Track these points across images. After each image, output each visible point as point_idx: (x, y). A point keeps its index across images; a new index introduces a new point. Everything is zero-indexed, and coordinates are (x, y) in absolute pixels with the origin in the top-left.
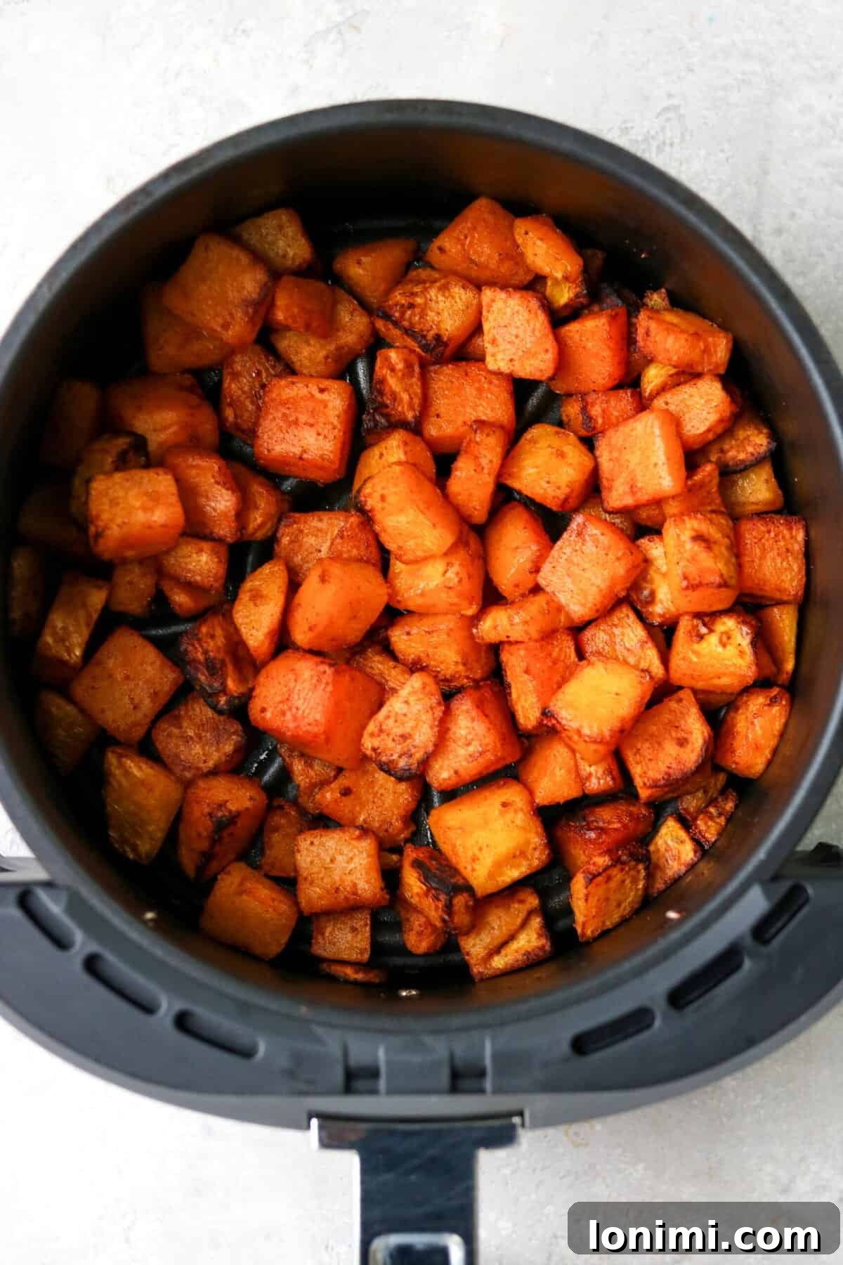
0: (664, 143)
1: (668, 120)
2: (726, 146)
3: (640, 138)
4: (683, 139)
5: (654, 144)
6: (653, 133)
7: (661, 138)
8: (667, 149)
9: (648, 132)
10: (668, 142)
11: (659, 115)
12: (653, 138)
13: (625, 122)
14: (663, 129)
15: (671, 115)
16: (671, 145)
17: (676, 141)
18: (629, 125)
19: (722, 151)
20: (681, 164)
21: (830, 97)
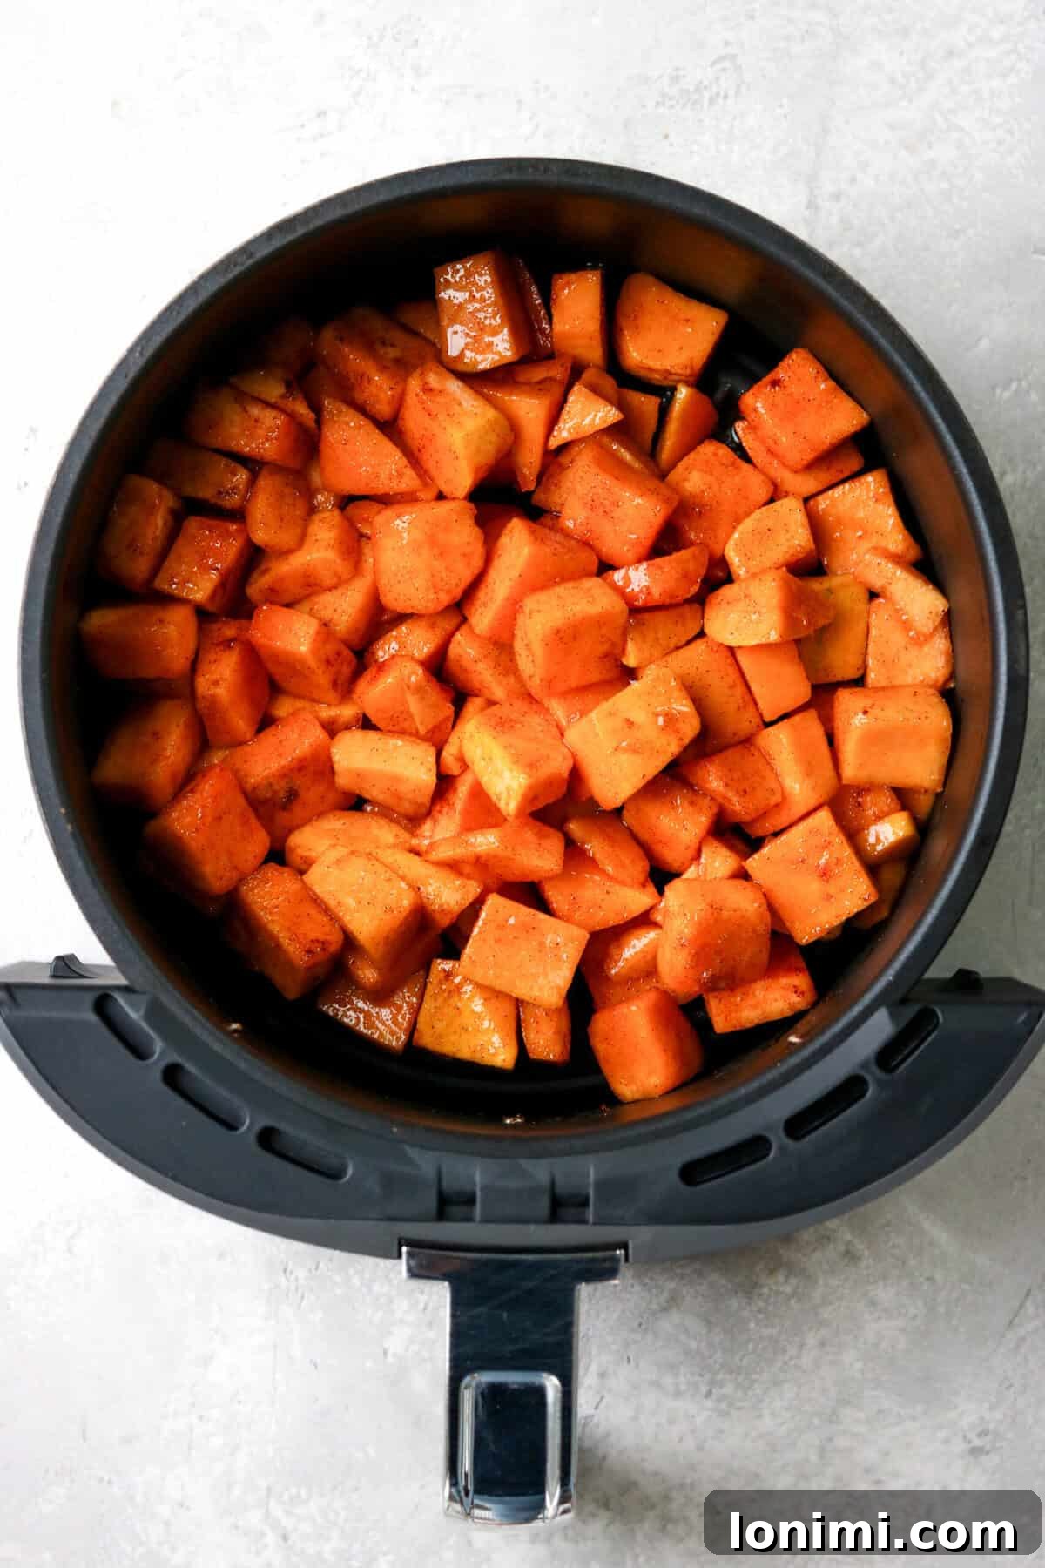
0: (718, 94)
1: (724, 70)
2: (785, 101)
3: (692, 88)
4: (738, 92)
5: (706, 95)
6: (706, 83)
7: (715, 89)
8: (720, 101)
9: (701, 82)
10: (722, 94)
11: (713, 64)
12: (705, 88)
13: (677, 69)
14: (717, 78)
15: (727, 64)
16: (726, 97)
17: (731, 92)
18: (681, 73)
19: (781, 106)
20: (735, 118)
21: (901, 53)
